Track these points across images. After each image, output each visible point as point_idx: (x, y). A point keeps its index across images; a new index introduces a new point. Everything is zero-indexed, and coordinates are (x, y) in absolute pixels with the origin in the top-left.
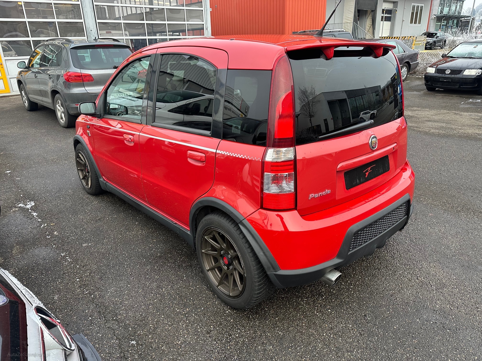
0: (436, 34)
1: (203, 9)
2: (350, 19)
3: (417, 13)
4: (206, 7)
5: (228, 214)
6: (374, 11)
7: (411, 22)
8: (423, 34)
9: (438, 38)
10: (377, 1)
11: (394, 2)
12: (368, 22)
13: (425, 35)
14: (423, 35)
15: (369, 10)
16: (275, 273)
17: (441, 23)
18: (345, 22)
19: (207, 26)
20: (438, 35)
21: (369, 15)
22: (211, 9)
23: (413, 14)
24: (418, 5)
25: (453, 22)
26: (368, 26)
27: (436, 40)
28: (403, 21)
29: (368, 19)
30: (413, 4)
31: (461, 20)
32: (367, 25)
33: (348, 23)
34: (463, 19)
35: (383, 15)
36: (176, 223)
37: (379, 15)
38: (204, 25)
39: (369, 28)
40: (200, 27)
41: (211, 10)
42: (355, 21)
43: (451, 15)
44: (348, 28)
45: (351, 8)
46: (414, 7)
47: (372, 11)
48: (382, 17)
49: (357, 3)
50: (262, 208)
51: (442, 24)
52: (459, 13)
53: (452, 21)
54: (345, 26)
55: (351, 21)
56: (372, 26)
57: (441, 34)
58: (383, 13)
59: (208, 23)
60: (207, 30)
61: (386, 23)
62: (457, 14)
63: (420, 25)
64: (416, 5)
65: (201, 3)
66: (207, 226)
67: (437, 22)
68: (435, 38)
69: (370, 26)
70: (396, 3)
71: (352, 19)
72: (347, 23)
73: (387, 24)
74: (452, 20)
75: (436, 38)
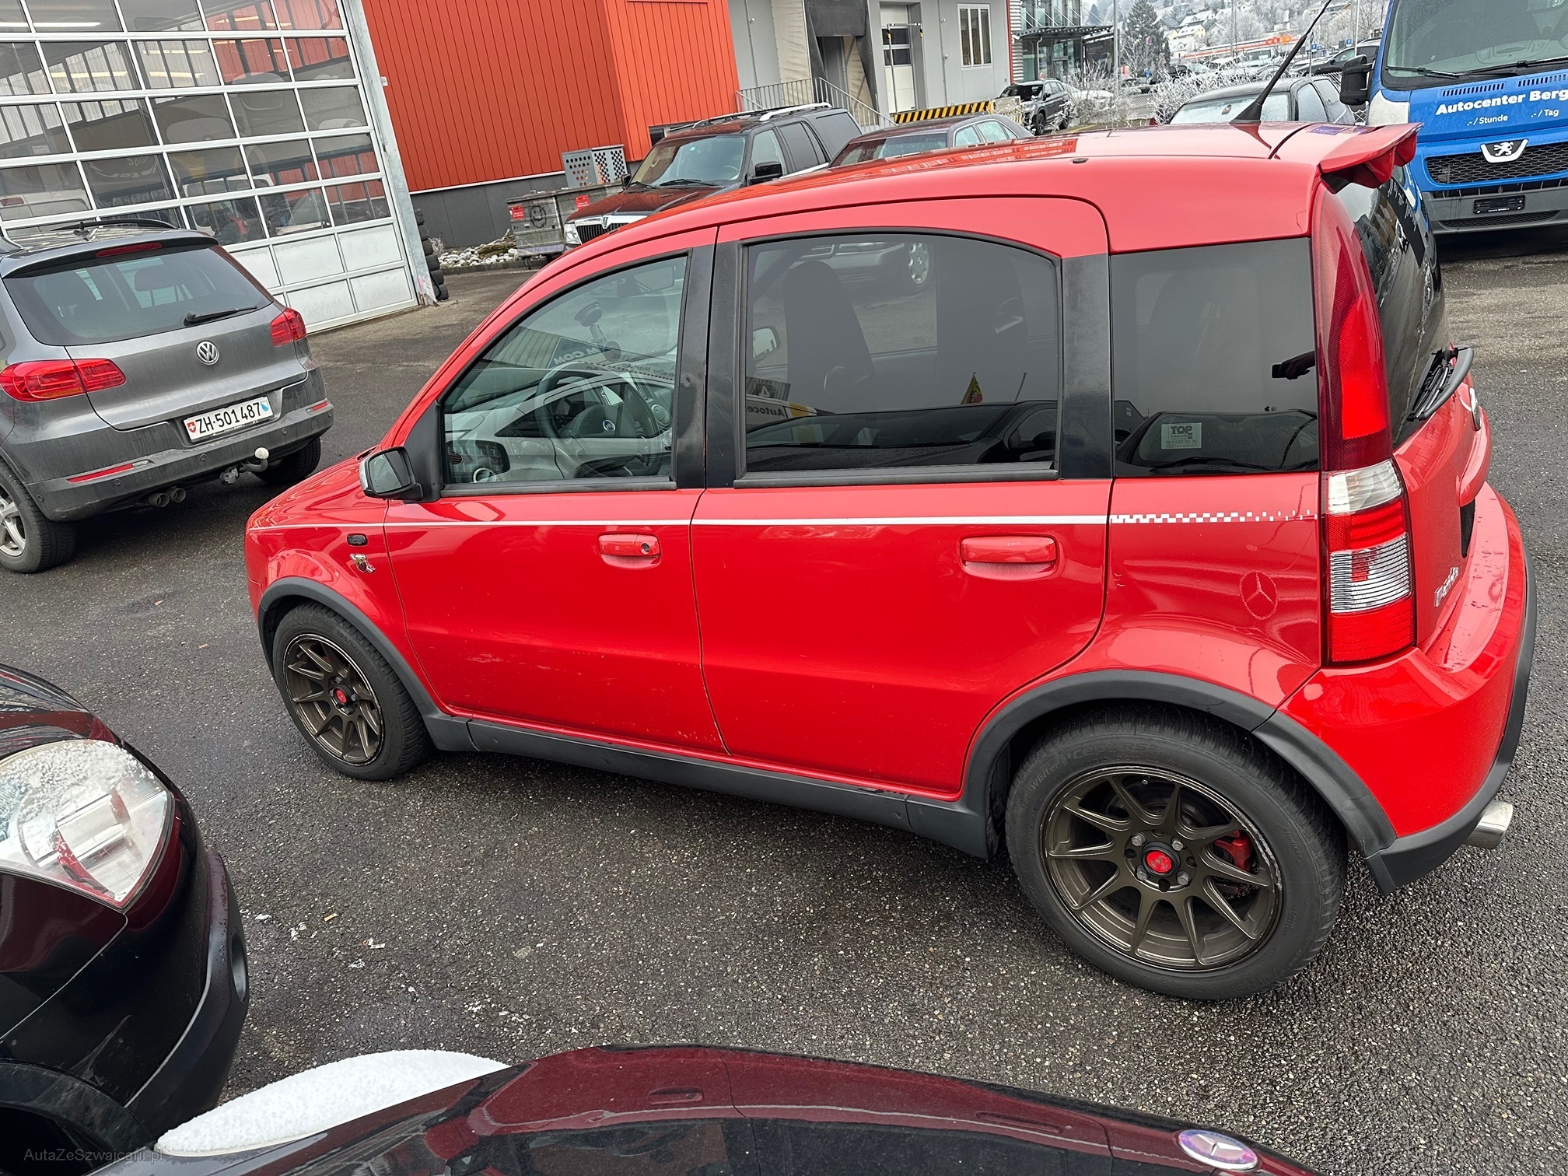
0: (1041, 87)
1: (356, 81)
2: (801, 69)
3: (975, 31)
4: (367, 75)
5: (1205, 710)
6: (862, 39)
7: (966, 62)
8: (1004, 92)
9: (1047, 99)
10: (866, 2)
11: (909, 7)
12: (852, 72)
13: (1010, 95)
14: (1006, 95)
15: (848, 36)
16: (1383, 852)
17: (1035, 53)
18: (787, 78)
19: (383, 139)
20: (1047, 89)
21: (851, 49)
22: (385, 78)
23: (965, 33)
24: (974, 7)
25: (1065, 48)
26: (853, 84)
27: (1044, 105)
28: (944, 58)
29: (850, 63)
30: (960, 6)
31: (1084, 41)
32: (850, 81)
33: (799, 83)
34: (1088, 36)
35: (887, 47)
36: (880, 791)
37: (878, 48)
38: (372, 135)
39: (857, 91)
40: (361, 142)
41: (386, 84)
42: (817, 72)
43: (1058, 29)
44: (800, 96)
45: (796, 35)
46: (964, 12)
47: (858, 38)
48: (887, 53)
49: (812, 18)
50: (1328, 663)
51: (1039, 56)
52: (1076, 21)
53: (1062, 44)
54: (790, 92)
55: (804, 74)
56: (866, 84)
57: (1054, 85)
58: (886, 42)
59: (383, 123)
60: (385, 150)
61: (898, 68)
62: (1070, 24)
63: (990, 66)
64: (969, 7)
65: (345, 64)
66: (1075, 769)
67: (1024, 53)
68: (1041, 101)
69: (859, 83)
70: (914, 9)
71: (805, 67)
72: (794, 84)
73: (903, 72)
74: (1059, 42)
75: (1044, 99)
